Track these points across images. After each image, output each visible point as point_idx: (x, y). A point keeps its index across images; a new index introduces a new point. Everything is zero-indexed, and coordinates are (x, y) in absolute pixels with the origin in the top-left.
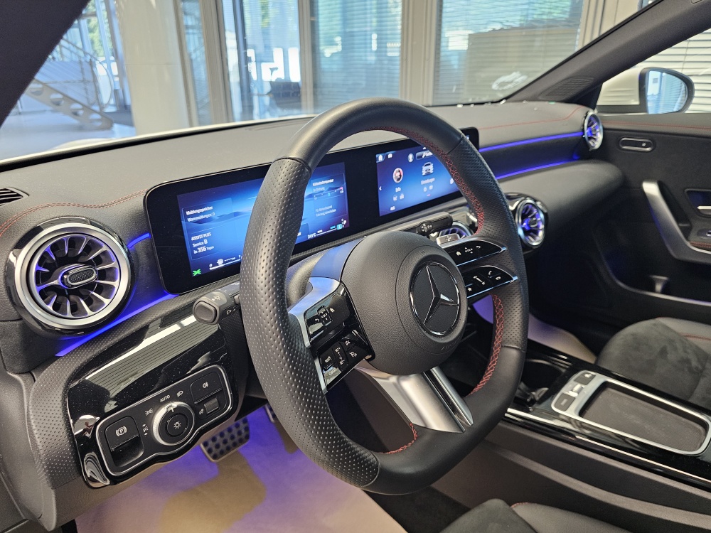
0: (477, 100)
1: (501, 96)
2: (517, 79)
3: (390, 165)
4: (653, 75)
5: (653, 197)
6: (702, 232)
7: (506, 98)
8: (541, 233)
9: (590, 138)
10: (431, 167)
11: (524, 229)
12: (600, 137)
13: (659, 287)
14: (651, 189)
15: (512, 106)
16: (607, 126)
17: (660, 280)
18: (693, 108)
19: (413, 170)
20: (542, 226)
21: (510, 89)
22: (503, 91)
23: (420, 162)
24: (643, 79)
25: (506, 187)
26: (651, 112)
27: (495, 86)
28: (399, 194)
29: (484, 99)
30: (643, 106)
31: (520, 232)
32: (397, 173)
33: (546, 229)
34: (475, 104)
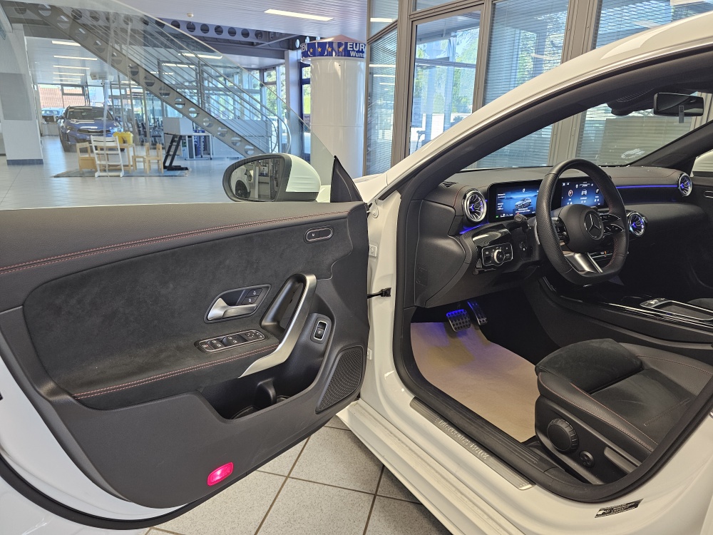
1: (628, 162)
2: (638, 153)
3: (568, 188)
7: (630, 164)
8: (642, 230)
9: (683, 190)
10: (586, 192)
11: (632, 227)
12: (690, 189)
15: (633, 168)
16: (695, 183)
19: (577, 193)
20: (643, 226)
21: (634, 158)
22: (628, 160)
23: (581, 189)
25: (627, 207)
27: (623, 156)
28: (570, 202)
29: (616, 164)
31: (631, 229)
32: (570, 192)
33: (645, 229)
34: (609, 166)
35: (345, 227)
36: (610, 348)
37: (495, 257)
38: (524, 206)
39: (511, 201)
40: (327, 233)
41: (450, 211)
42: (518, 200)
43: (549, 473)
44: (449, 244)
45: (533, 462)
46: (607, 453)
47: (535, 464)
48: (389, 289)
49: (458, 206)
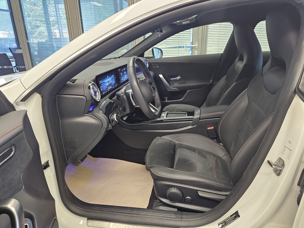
0: (115, 57)
1: (120, 56)
2: (125, 51)
4: (154, 49)
5: (162, 78)
6: (173, 84)
7: (122, 56)
12: (148, 64)
13: (166, 100)
14: (161, 76)
16: (148, 62)
17: (166, 98)
18: (163, 57)
24: (153, 50)
26: (156, 58)
27: (120, 53)
30: (154, 57)
32: (121, 74)
35: (24, 139)
36: (163, 142)
37: (116, 119)
38: (109, 85)
39: (105, 84)
40: (11, 151)
41: (82, 99)
42: (107, 83)
43: (184, 219)
44: (87, 119)
45: (173, 218)
46: (200, 194)
47: (175, 218)
48: (47, 162)
49: (87, 94)
